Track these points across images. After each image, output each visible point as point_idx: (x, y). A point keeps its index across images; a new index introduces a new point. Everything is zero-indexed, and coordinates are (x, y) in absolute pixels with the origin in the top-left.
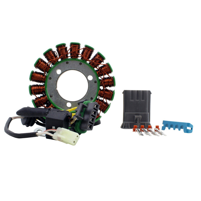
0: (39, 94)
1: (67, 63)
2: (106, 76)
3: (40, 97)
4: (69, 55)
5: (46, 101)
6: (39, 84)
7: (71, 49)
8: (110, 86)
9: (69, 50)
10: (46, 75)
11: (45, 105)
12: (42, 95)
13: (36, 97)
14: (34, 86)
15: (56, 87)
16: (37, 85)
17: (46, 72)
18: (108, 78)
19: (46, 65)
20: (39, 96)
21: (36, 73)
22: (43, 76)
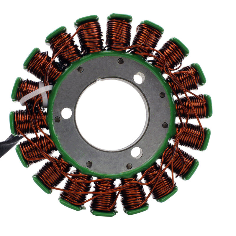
0: (82, 41)
1: (163, 95)
2: (147, 190)
3: (75, 44)
4: (181, 96)
5: (67, 59)
6: (104, 37)
7: (195, 98)
8: (124, 202)
9: (191, 95)
10: (127, 50)
11: (57, 60)
12: (79, 48)
13: (72, 35)
14: (99, 28)
15: (102, 78)
16: (100, 34)
17: (132, 50)
18: (143, 194)
19: (151, 48)
20: (77, 41)
21: (129, 28)
22: (124, 43)
